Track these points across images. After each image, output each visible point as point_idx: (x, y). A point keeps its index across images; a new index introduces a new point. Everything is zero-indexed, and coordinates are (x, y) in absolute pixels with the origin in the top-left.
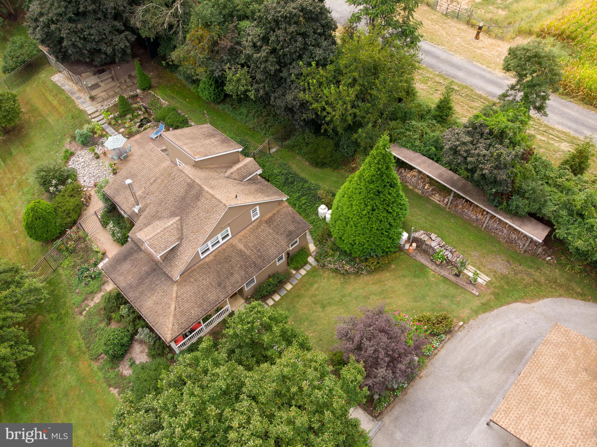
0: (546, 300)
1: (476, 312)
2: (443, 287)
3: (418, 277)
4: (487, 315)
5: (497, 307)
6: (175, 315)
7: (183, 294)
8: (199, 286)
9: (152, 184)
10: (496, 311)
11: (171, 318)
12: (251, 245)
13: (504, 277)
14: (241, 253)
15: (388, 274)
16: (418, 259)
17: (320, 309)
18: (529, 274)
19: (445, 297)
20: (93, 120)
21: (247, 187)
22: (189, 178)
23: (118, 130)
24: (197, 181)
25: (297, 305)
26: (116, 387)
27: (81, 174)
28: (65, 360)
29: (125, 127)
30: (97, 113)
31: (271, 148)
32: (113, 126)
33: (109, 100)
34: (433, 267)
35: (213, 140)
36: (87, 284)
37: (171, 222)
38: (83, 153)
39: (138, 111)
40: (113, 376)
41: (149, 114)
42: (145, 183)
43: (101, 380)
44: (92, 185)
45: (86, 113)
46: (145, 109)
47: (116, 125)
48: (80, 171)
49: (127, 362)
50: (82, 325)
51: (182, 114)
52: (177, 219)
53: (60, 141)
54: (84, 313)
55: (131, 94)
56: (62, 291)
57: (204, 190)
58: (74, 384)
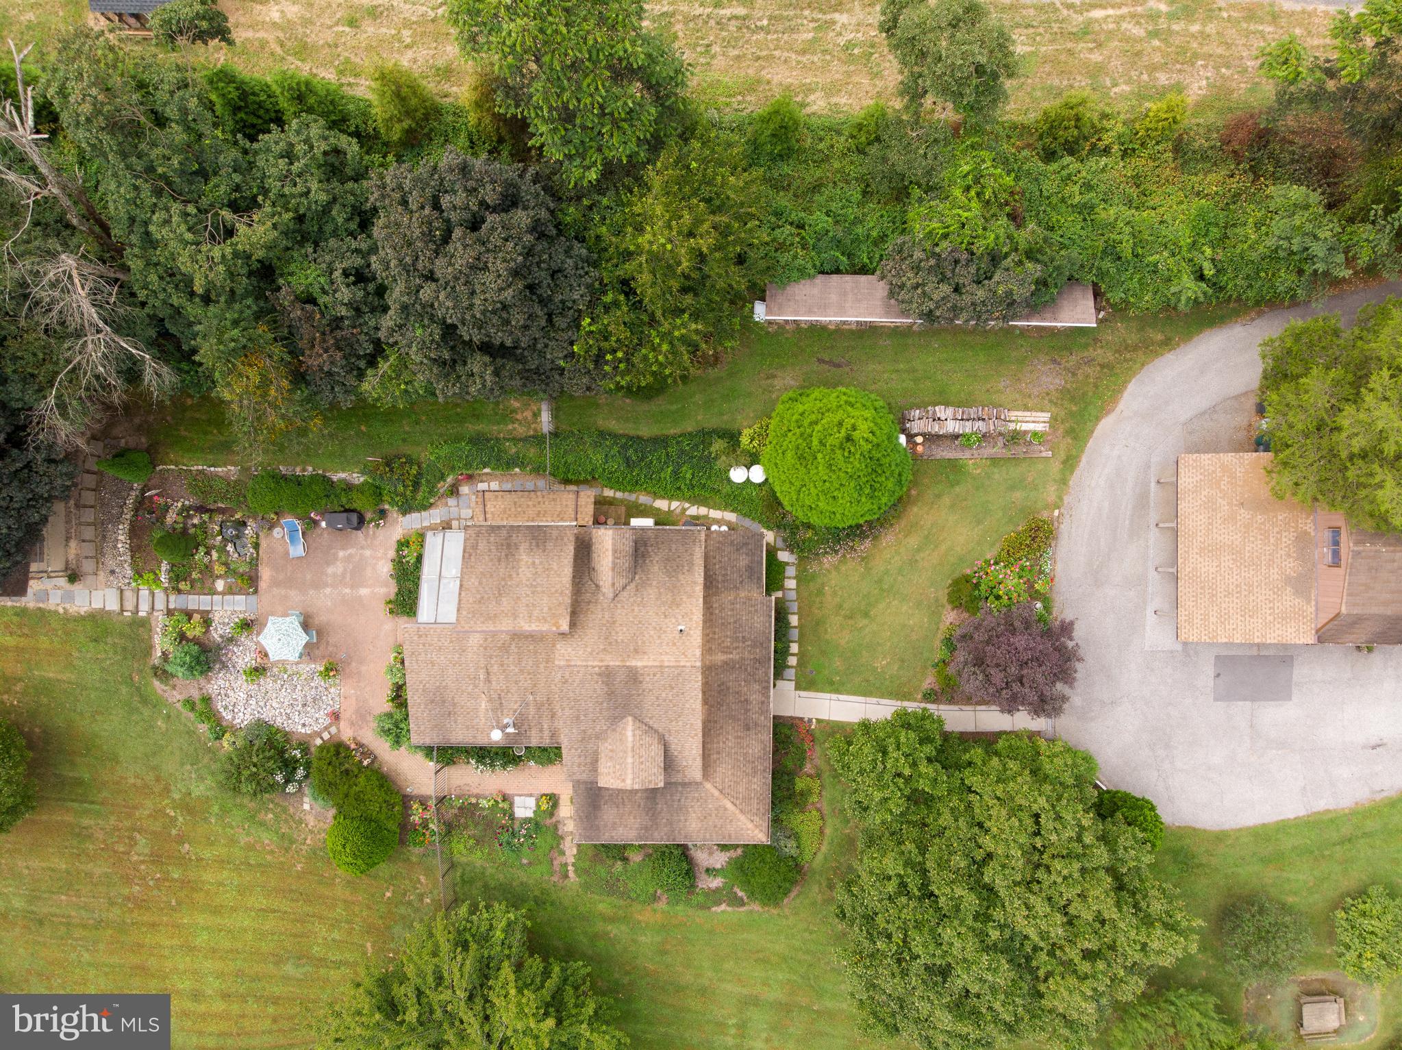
0: (1132, 387)
1: (1064, 481)
2: (998, 474)
3: (958, 483)
4: (1077, 472)
5: (1082, 451)
6: (741, 811)
8: (729, 754)
9: (488, 680)
10: (1084, 459)
11: (742, 817)
12: (728, 642)
13: (1063, 391)
14: (728, 666)
15: (915, 509)
16: (938, 457)
18: (1090, 362)
19: (1012, 488)
20: (141, 614)
21: (654, 583)
22: (594, 667)
23: (213, 592)
24: (611, 663)
25: (827, 637)
26: (718, 903)
27: (279, 719)
28: (613, 930)
29: (218, 577)
30: (129, 594)
31: (536, 415)
32: (193, 590)
33: (108, 550)
34: (967, 454)
35: (526, 559)
36: (533, 847)
37: (629, 734)
38: (221, 682)
39: (190, 522)
40: (701, 899)
41: (222, 511)
42: (476, 686)
43: (690, 911)
44: (328, 721)
45: (109, 613)
46: (201, 509)
47: (199, 585)
48: (267, 715)
49: (704, 876)
50: (586, 886)
51: (298, 471)
52: (631, 723)
53: (141, 696)
54: (571, 874)
55: (130, 502)
56: (501, 877)
57: (636, 668)
58: (658, 939)
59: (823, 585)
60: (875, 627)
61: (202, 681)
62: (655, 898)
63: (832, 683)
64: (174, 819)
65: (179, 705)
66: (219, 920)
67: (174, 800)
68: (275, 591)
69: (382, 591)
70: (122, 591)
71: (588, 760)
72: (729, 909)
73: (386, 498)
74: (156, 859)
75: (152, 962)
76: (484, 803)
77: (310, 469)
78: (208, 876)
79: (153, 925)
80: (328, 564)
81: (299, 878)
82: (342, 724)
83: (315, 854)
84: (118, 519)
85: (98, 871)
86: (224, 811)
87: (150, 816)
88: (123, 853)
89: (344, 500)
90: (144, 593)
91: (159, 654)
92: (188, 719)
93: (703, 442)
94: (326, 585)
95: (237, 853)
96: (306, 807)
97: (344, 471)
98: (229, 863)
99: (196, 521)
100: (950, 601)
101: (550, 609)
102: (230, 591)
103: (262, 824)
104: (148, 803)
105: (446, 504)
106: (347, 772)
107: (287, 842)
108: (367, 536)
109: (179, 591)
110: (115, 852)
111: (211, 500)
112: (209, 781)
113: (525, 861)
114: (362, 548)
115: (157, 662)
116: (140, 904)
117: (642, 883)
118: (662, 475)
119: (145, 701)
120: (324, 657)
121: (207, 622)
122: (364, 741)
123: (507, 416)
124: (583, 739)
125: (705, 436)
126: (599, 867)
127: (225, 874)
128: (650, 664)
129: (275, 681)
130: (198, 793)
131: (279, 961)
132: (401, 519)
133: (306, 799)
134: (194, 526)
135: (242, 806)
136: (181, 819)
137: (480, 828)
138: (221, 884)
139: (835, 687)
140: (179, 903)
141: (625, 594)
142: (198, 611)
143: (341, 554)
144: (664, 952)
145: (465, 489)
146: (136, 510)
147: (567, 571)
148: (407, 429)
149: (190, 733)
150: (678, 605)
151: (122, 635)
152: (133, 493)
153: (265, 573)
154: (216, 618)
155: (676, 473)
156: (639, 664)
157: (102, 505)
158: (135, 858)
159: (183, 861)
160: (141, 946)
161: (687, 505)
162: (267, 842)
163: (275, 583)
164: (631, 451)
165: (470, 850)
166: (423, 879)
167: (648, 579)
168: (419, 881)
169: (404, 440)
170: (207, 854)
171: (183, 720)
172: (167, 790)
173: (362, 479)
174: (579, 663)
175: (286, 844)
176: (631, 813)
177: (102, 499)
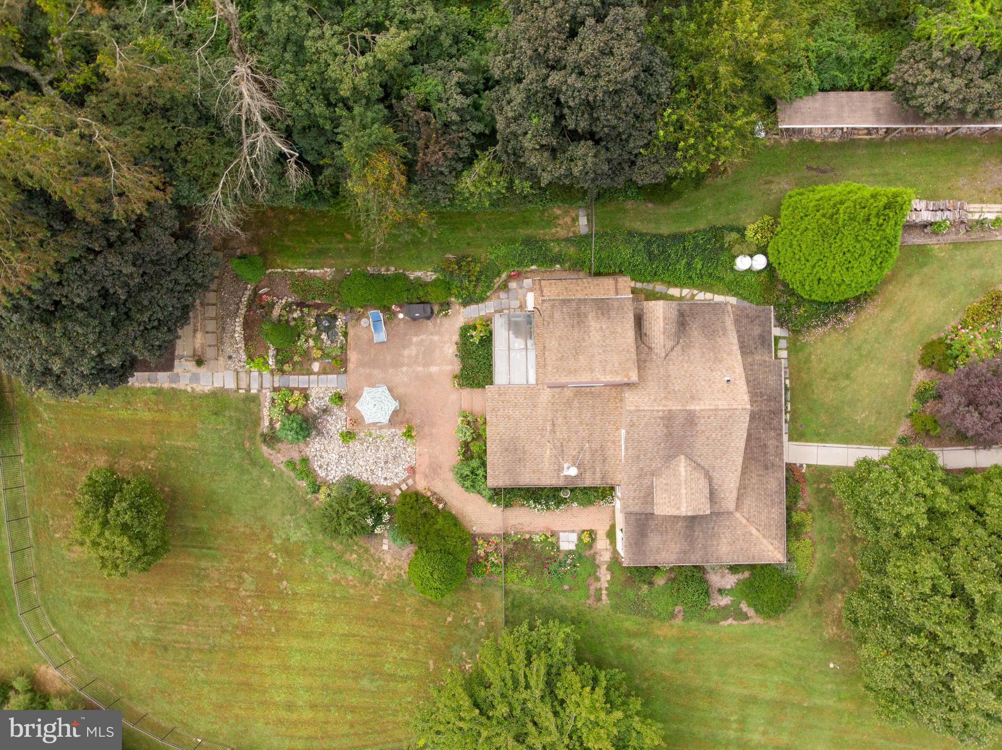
2: (959, 256)
3: (926, 265)
6: (763, 535)
7: (749, 512)
8: (753, 489)
9: (553, 431)
11: (765, 541)
15: (890, 287)
16: (910, 243)
17: (847, 382)
19: (972, 267)
20: (253, 391)
21: (697, 345)
22: (658, 411)
23: (310, 373)
24: (674, 408)
25: (815, 396)
26: (725, 618)
27: (364, 475)
28: (636, 643)
29: (315, 360)
30: (243, 375)
31: (575, 220)
32: (294, 372)
33: (227, 340)
34: (934, 240)
35: (595, 325)
36: (574, 575)
37: (682, 469)
38: (317, 446)
39: (291, 316)
40: (712, 615)
41: (317, 306)
42: (543, 436)
43: (702, 626)
44: (406, 474)
45: (227, 390)
46: (301, 305)
47: (298, 367)
48: (355, 472)
49: (716, 595)
50: (616, 607)
51: (383, 271)
52: (683, 460)
53: (251, 459)
54: (604, 597)
55: (245, 299)
56: (545, 601)
57: (695, 411)
58: (673, 650)
59: (810, 354)
60: (855, 387)
61: (302, 446)
62: (673, 616)
63: (818, 435)
64: (275, 561)
65: (283, 467)
66: (309, 644)
67: (276, 545)
68: (361, 370)
69: (449, 368)
70: (238, 373)
71: (642, 494)
72: (734, 623)
73: (454, 291)
74: (260, 594)
75: (255, 679)
76: (536, 538)
77: (393, 269)
78: (302, 608)
79: (257, 648)
80: (404, 347)
81: (376, 607)
82: (417, 477)
83: (390, 586)
84: (236, 314)
85: (213, 605)
86: (316, 553)
87: (256, 558)
88: (234, 589)
89: (421, 293)
90: (255, 374)
91: (267, 423)
92: (289, 477)
93: (715, 236)
94: (403, 365)
95: (326, 587)
96: (385, 547)
97: (420, 270)
98: (319, 596)
99: (295, 315)
100: (920, 363)
101: (620, 364)
102: (324, 372)
103: (347, 563)
104: (255, 548)
105: (499, 297)
106: (425, 515)
107: (367, 577)
108: (435, 325)
109: (283, 372)
110: (227, 589)
111: (310, 297)
112: (305, 528)
113: (566, 587)
114: (432, 334)
115: (265, 431)
116: (246, 631)
117: (664, 602)
118: (678, 266)
119: (254, 463)
120: (402, 423)
121: (306, 397)
122: (436, 490)
123: (552, 221)
124: (640, 475)
125: (716, 233)
126: (628, 591)
127: (316, 605)
128: (707, 407)
129: (362, 444)
130: (295, 539)
131: (356, 678)
132: (462, 310)
133: (385, 541)
134: (294, 319)
135: (331, 548)
136: (281, 560)
137: (531, 560)
138: (311, 614)
139: (822, 438)
140: (278, 631)
141: (674, 353)
142: (297, 389)
143: (415, 339)
144: (677, 661)
145: (513, 285)
146: (249, 307)
147: (631, 334)
148: (470, 234)
149: (290, 489)
150: (720, 362)
151: (237, 409)
152: (248, 293)
153: (353, 357)
154: (313, 393)
155: (689, 264)
156: (698, 408)
157: (222, 303)
158: (243, 593)
159: (281, 595)
160: (246, 666)
161: (695, 292)
162: (350, 578)
163: (361, 364)
164: (655, 246)
165: (522, 579)
166: (479, 605)
167: (691, 342)
168: (476, 607)
169: (469, 244)
170: (301, 589)
171: (285, 478)
172: (270, 536)
173: (434, 277)
174: (647, 408)
175: (367, 579)
176: (672, 539)
177: (222, 298)
